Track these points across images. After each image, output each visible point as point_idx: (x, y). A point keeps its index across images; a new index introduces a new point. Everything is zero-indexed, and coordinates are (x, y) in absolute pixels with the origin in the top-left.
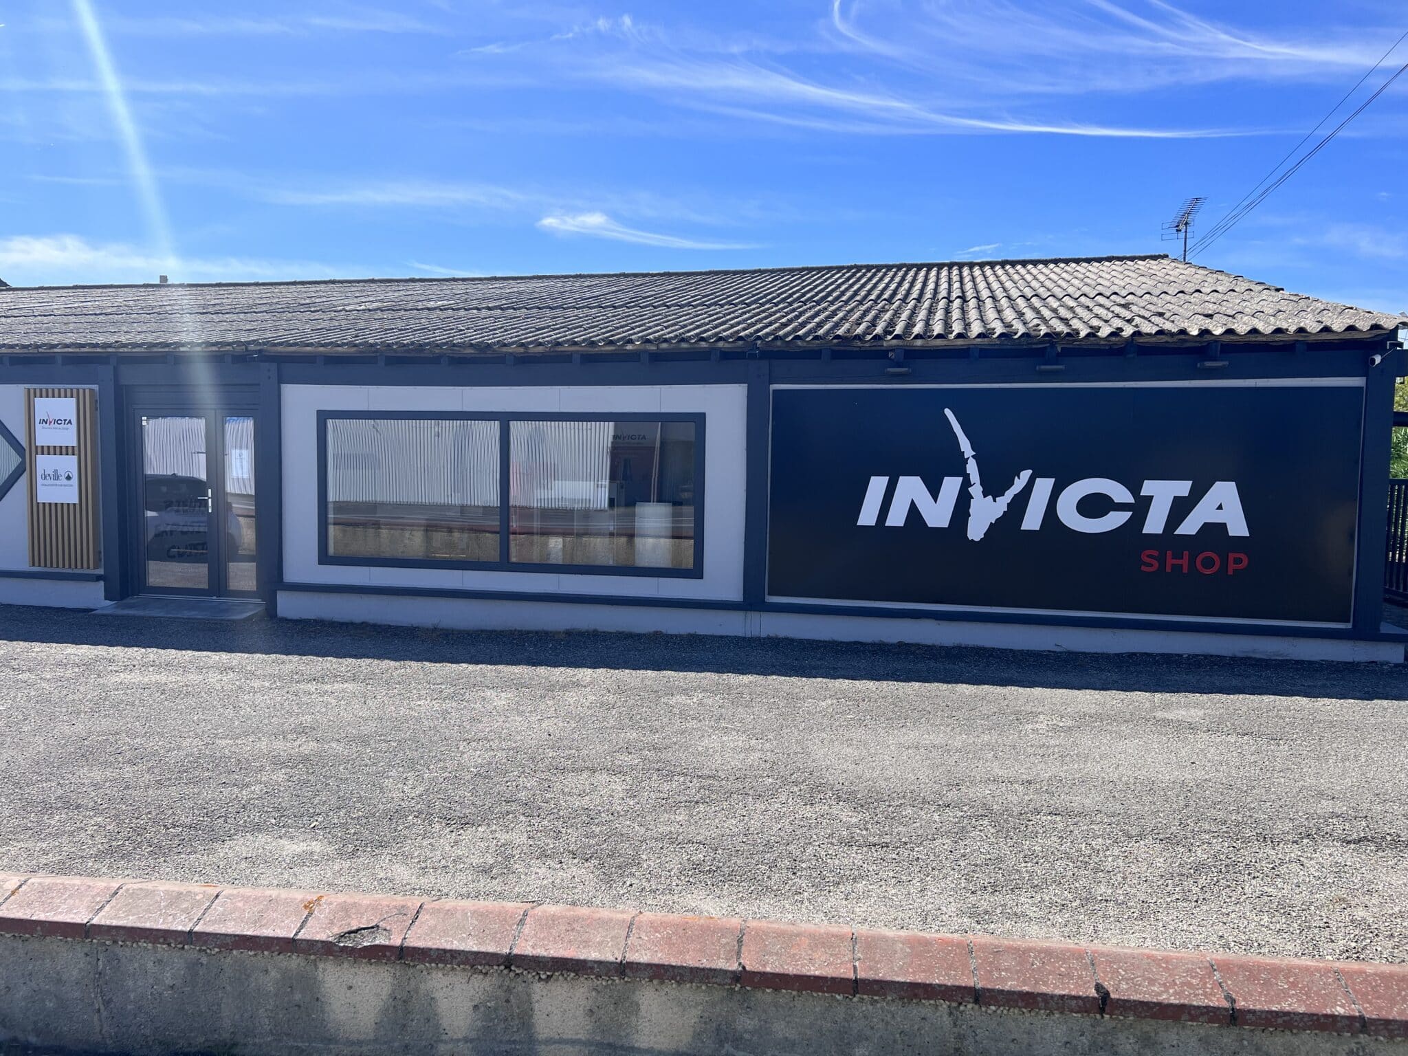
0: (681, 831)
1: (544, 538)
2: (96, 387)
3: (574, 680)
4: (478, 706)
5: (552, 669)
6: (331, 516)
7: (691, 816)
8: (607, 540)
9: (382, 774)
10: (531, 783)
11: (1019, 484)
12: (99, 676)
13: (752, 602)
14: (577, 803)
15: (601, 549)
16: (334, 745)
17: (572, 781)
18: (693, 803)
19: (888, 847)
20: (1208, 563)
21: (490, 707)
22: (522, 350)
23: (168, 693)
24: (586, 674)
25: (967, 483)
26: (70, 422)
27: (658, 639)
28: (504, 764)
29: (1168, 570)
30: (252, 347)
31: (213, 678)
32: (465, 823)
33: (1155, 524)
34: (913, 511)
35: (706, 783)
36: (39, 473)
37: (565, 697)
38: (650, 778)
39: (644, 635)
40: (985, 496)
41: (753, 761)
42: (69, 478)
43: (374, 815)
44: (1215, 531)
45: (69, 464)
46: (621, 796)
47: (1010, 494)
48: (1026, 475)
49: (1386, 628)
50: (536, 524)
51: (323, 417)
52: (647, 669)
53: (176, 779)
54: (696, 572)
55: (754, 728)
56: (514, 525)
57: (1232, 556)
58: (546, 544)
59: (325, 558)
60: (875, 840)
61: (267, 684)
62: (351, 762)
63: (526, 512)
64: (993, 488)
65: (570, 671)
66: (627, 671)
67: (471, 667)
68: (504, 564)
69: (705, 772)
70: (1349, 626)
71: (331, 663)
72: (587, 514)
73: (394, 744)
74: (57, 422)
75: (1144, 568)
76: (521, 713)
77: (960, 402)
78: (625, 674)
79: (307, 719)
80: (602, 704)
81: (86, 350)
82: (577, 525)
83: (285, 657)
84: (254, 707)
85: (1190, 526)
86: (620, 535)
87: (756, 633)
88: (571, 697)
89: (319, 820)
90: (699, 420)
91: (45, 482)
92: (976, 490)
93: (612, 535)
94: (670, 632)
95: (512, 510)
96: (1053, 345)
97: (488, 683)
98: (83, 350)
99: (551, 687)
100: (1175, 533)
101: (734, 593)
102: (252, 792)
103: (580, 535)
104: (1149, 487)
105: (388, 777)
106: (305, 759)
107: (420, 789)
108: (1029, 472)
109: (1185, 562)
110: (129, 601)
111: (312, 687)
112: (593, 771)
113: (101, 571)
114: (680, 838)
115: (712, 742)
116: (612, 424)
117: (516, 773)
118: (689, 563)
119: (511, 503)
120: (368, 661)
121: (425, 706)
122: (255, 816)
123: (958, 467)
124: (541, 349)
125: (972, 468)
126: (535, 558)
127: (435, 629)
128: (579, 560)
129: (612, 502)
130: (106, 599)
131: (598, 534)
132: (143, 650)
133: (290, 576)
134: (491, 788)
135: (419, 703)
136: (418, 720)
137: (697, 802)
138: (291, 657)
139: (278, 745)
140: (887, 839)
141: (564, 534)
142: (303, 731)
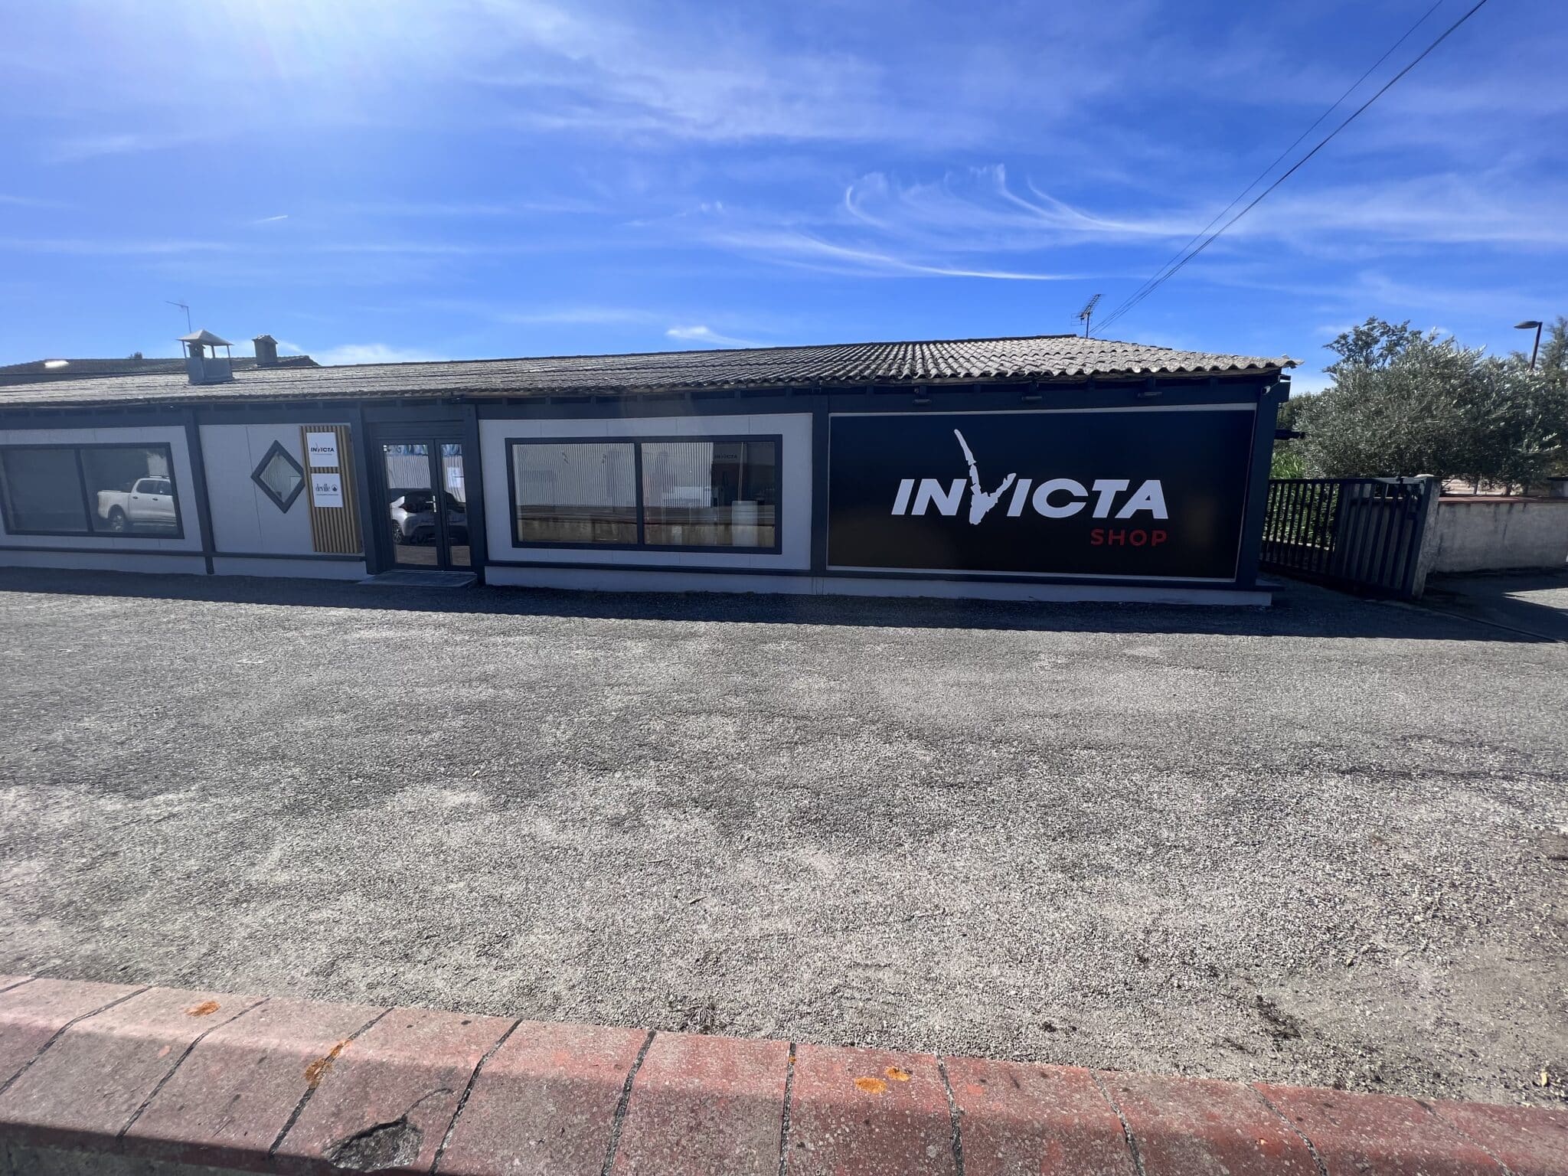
0: (786, 774)
1: (669, 527)
2: (349, 424)
3: (692, 631)
4: (621, 654)
5: (677, 622)
6: (519, 514)
7: (793, 758)
8: (712, 527)
9: (541, 720)
10: (658, 725)
11: (1007, 483)
12: (346, 633)
13: (817, 570)
14: (699, 746)
15: (709, 534)
16: (507, 691)
17: (696, 724)
18: (792, 745)
19: (964, 787)
20: (1138, 538)
21: (630, 655)
22: (648, 390)
23: (392, 646)
24: (701, 626)
25: (969, 484)
26: (332, 450)
27: (750, 598)
28: (639, 707)
29: (1110, 543)
30: (456, 393)
31: (429, 634)
32: (605, 769)
33: (1101, 511)
34: (932, 504)
35: (801, 723)
36: (314, 486)
37: (686, 646)
38: (755, 720)
39: (741, 594)
40: (982, 492)
41: (835, 700)
42: (335, 489)
43: (528, 761)
44: (1143, 515)
45: (334, 480)
46: (733, 737)
47: (1000, 491)
48: (1012, 476)
49: (1259, 582)
50: (663, 518)
51: (510, 443)
52: (745, 621)
53: (374, 727)
54: (777, 549)
55: (831, 671)
56: (647, 518)
57: (1155, 533)
58: (671, 531)
59: (516, 543)
60: (950, 780)
61: (467, 638)
62: (518, 707)
63: (656, 510)
64: (988, 487)
65: (690, 624)
66: (731, 623)
67: (618, 621)
68: (641, 546)
69: (799, 712)
70: (1233, 580)
71: (517, 620)
72: (698, 511)
73: (554, 689)
74: (323, 449)
75: (1092, 542)
76: (653, 660)
77: (964, 424)
78: (728, 626)
79: (491, 668)
80: (714, 650)
81: (339, 397)
82: (691, 518)
83: (484, 615)
84: (453, 658)
85: (1126, 512)
86: (721, 524)
87: (820, 592)
88: (691, 646)
89: (482, 767)
90: (776, 440)
91: (319, 493)
92: (976, 488)
93: (716, 524)
94: (760, 592)
95: (645, 510)
96: (1034, 381)
97: (629, 635)
98: (337, 397)
99: (675, 638)
100: (1117, 517)
101: (804, 564)
102: (431, 740)
103: (694, 524)
104: (1099, 485)
105: (545, 722)
106: (481, 705)
107: (570, 733)
108: (1014, 475)
109: (1121, 537)
110: (383, 575)
111: (499, 640)
112: (710, 713)
113: (363, 555)
114: (787, 782)
115: (800, 684)
116: (712, 444)
117: (647, 717)
118: (770, 542)
119: (645, 504)
120: (544, 617)
121: (583, 654)
122: (427, 765)
123: (964, 473)
124: (662, 389)
125: (974, 473)
126: (664, 541)
127: (595, 592)
128: (693, 542)
129: (715, 502)
130: (368, 573)
131: (706, 523)
132: (384, 611)
133: (493, 556)
134: (627, 732)
135: (577, 652)
136: (575, 667)
137: (796, 743)
138: (489, 615)
139: (463, 691)
140: (961, 779)
141: (682, 524)
142: (484, 679)
